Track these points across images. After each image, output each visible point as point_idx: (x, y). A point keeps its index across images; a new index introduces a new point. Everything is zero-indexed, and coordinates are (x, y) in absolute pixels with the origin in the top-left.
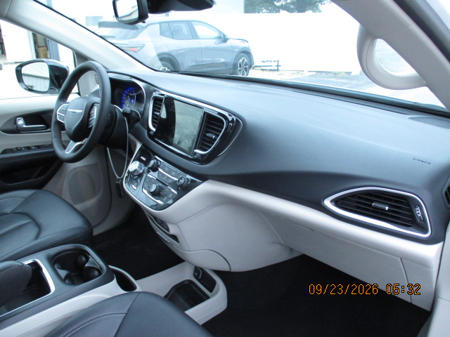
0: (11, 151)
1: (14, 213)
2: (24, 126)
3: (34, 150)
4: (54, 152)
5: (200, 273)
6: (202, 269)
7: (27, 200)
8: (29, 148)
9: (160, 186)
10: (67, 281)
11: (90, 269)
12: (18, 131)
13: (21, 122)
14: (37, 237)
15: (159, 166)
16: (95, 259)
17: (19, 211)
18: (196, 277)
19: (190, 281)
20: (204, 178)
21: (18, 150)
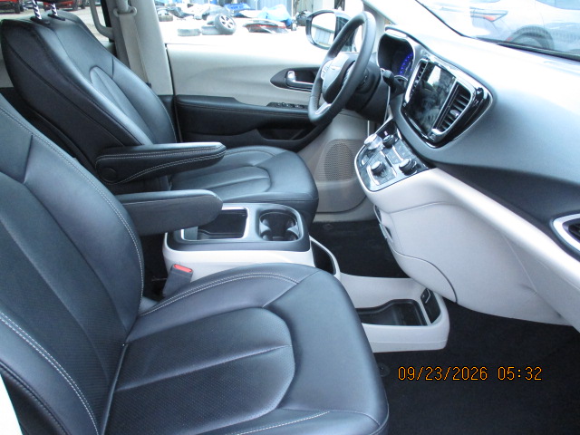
0: (275, 105)
1: (258, 166)
2: (294, 81)
3: (298, 108)
4: (307, 115)
5: (428, 296)
6: (431, 292)
7: (275, 158)
8: (293, 106)
9: (383, 165)
10: (264, 237)
11: (291, 233)
12: (286, 85)
13: (292, 76)
14: (267, 191)
15: (394, 143)
16: (299, 228)
17: (263, 166)
18: (423, 300)
19: (415, 303)
20: (431, 164)
21: (283, 105)
